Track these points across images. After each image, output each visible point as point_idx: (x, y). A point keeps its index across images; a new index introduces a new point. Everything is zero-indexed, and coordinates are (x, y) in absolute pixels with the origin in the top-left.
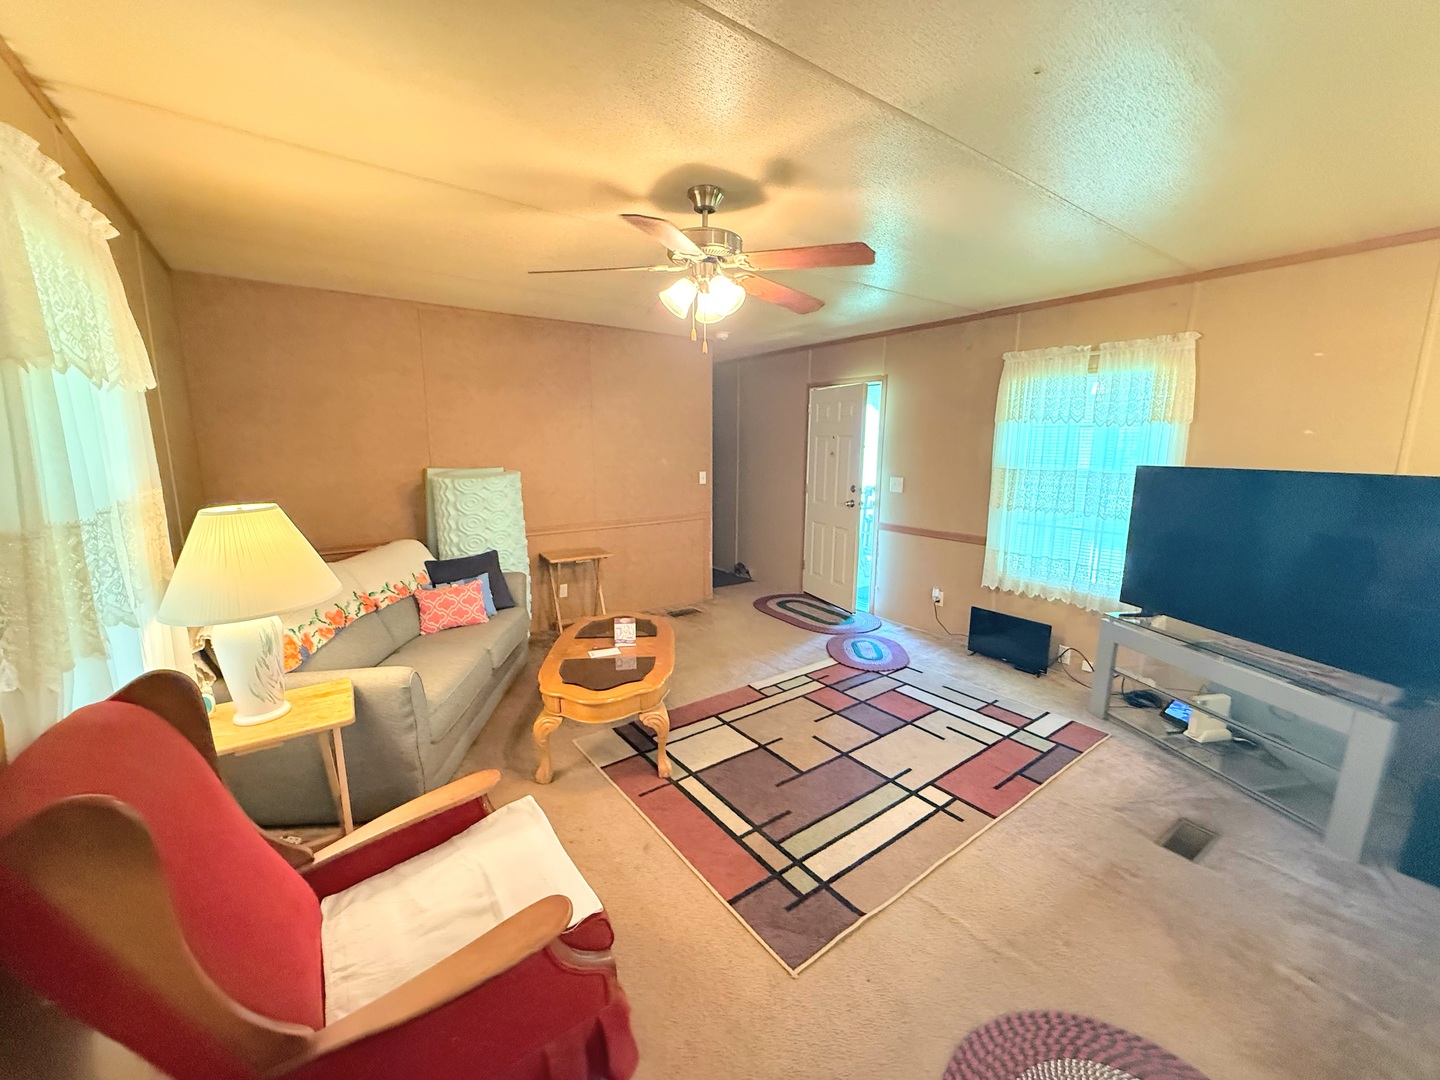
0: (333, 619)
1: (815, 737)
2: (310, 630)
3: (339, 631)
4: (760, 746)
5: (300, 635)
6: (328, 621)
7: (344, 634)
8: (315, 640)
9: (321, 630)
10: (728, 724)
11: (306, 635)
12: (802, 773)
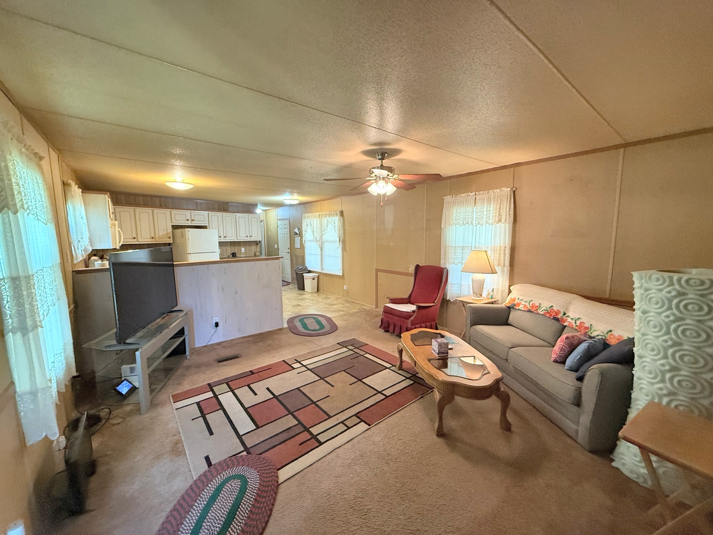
0: (533, 306)
1: (333, 386)
2: (523, 303)
3: (529, 311)
4: (361, 381)
5: (519, 301)
6: (531, 305)
7: (529, 313)
8: (521, 306)
9: (526, 306)
10: (379, 392)
11: (520, 303)
12: (344, 371)
